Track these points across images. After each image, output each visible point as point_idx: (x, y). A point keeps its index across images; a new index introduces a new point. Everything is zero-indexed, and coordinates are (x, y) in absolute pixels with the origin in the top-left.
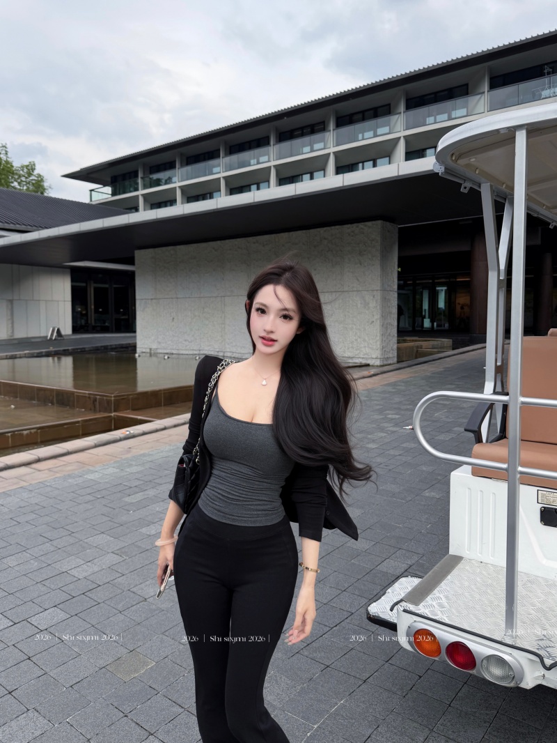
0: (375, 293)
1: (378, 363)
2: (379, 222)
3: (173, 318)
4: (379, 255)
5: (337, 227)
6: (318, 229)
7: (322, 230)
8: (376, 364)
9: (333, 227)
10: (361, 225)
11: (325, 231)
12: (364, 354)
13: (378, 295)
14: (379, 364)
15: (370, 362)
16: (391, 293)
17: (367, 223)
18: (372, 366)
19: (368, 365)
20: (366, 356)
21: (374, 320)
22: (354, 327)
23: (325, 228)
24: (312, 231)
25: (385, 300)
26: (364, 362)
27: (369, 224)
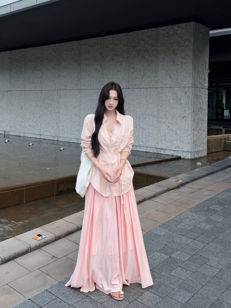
0: (187, 89)
1: (189, 156)
2: (192, 23)
3: (22, 107)
4: (191, 54)
5: (153, 29)
6: (137, 32)
7: (140, 33)
8: (187, 158)
9: (150, 30)
10: (175, 27)
11: (142, 33)
12: (176, 147)
13: (190, 91)
14: (190, 158)
15: (182, 155)
16: (202, 90)
17: (180, 24)
18: (183, 159)
19: (179, 158)
20: (177, 149)
21: (186, 115)
22: (167, 121)
23: (143, 31)
24: (131, 33)
25: (196, 96)
26: (176, 154)
27: (183, 25)
